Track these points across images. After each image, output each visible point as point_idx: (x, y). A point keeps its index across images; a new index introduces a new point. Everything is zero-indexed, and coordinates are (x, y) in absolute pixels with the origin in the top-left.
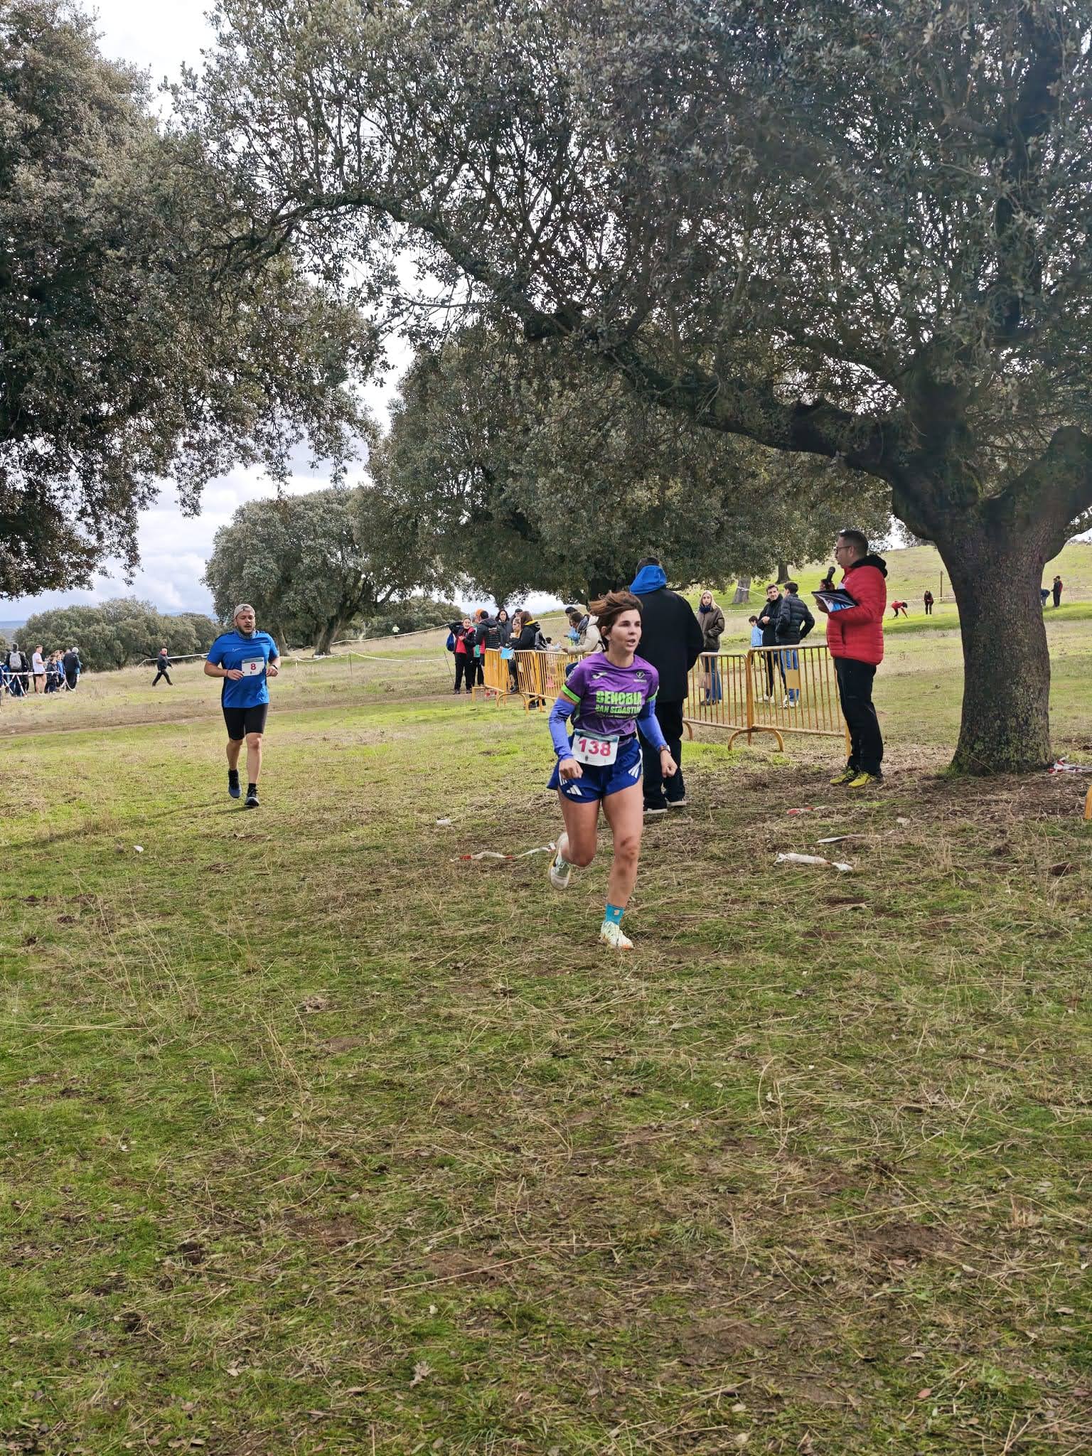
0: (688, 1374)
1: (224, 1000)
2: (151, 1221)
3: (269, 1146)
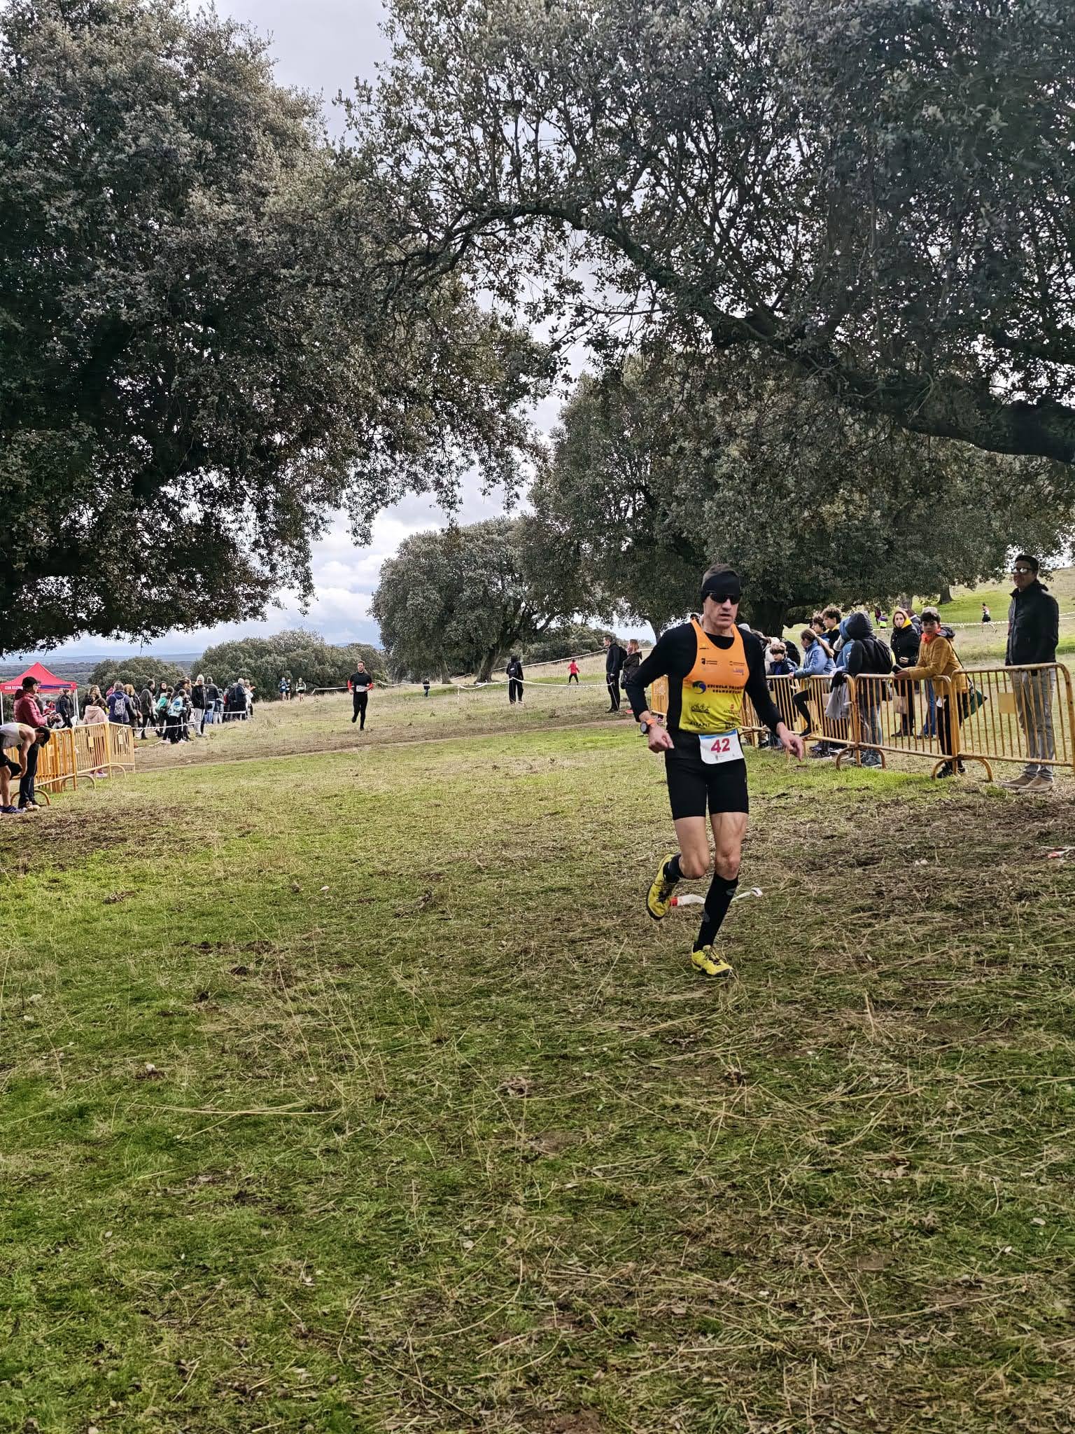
1: (414, 1077)
2: (345, 1399)
3: (482, 1286)
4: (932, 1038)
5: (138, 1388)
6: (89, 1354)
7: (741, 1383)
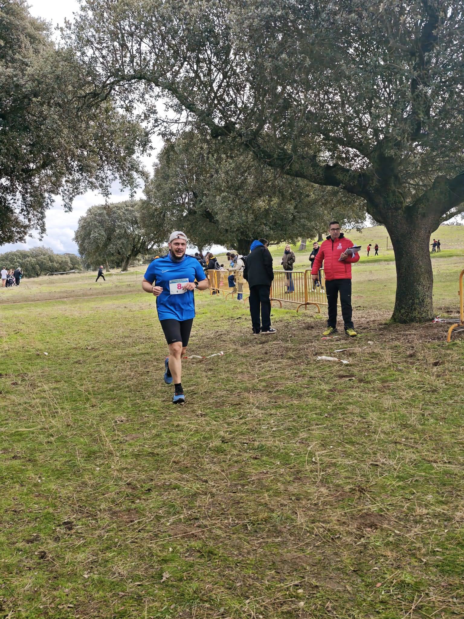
0: (279, 577)
1: (82, 418)
3: (101, 480)
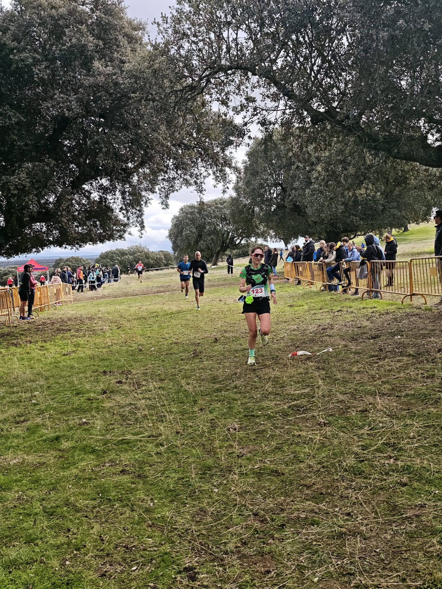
1: (191, 424)
2: (168, 551)
3: (222, 506)
4: (404, 407)
5: (85, 546)
6: (64, 533)
7: (329, 545)
